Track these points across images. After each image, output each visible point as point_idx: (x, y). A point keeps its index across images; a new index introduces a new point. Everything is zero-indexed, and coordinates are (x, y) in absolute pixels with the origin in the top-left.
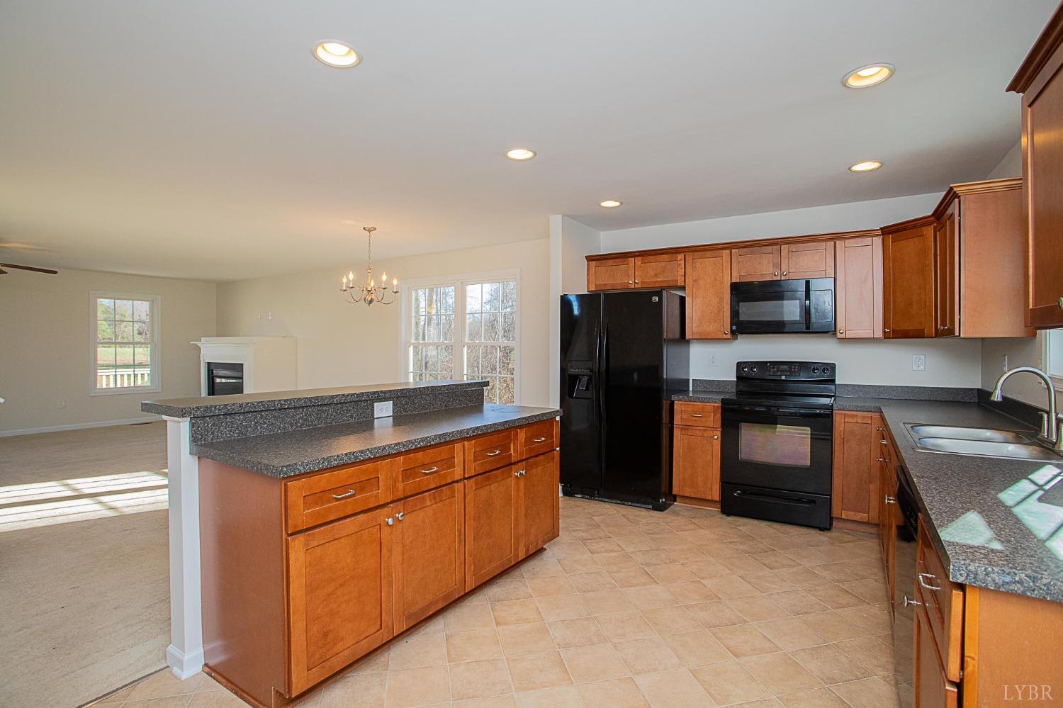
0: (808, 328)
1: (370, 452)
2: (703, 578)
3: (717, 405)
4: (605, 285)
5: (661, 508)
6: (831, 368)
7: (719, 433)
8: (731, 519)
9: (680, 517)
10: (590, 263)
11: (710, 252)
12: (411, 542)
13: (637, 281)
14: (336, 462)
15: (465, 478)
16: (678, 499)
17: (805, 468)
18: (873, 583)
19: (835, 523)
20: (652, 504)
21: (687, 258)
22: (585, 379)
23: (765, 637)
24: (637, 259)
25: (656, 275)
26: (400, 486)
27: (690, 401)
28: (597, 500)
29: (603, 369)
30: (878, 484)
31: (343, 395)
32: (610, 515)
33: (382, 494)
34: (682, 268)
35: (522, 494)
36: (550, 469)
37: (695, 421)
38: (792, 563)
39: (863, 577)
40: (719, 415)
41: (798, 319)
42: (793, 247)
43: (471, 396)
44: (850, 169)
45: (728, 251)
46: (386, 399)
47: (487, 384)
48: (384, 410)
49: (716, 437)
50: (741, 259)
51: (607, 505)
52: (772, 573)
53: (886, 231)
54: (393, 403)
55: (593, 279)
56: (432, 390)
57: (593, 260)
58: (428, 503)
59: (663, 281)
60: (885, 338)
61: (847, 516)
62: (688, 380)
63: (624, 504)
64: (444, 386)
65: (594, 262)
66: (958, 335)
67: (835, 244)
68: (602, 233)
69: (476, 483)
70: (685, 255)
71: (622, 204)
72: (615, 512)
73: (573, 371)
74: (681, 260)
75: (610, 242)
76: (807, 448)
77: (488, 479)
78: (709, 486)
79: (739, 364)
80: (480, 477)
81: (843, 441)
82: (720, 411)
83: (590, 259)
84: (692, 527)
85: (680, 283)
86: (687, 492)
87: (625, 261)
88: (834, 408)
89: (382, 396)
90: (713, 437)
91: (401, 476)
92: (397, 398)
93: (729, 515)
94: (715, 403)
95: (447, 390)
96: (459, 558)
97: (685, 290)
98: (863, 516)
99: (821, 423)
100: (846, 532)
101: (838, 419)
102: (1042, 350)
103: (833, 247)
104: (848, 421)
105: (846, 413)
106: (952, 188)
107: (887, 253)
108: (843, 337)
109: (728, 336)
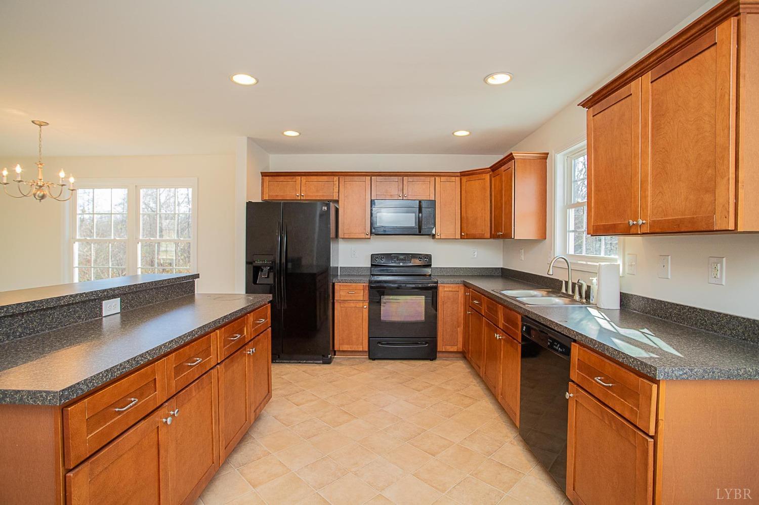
0: (420, 232)
1: (149, 354)
2: (384, 407)
3: (365, 284)
4: (277, 195)
5: (328, 362)
6: (429, 257)
7: (367, 304)
8: (376, 362)
9: (343, 367)
10: (265, 178)
11: (356, 177)
12: (181, 436)
13: (303, 195)
14: (119, 372)
15: (218, 364)
16: (337, 354)
17: (421, 323)
18: (475, 387)
19: (438, 355)
20: (322, 359)
21: (340, 180)
22: (266, 269)
23: (441, 438)
24: (303, 178)
25: (317, 191)
26: (173, 383)
27: (346, 283)
28: (277, 363)
29: (284, 260)
30: (462, 328)
31: (71, 296)
32: (293, 373)
33: (159, 395)
34: (336, 187)
35: (252, 368)
36: (266, 343)
37: (351, 296)
38: (428, 385)
39: (468, 386)
40: (367, 291)
41: (414, 225)
42: (410, 179)
43: (186, 287)
44: (453, 134)
45: (369, 178)
46: (114, 297)
47: (197, 276)
48: (111, 307)
49: (365, 307)
50: (378, 183)
51: (288, 366)
52: (421, 394)
53: (463, 174)
54: (121, 299)
55: (266, 190)
56: (156, 285)
57: (267, 176)
58: (194, 394)
59: (323, 196)
60: (461, 238)
61: (445, 349)
62: (338, 267)
63: (300, 363)
64: (165, 280)
65: (267, 178)
66: (513, 237)
67: (435, 179)
68: (270, 155)
69: (226, 366)
70: (339, 178)
71: (300, 134)
72: (297, 370)
73: (258, 263)
74: (336, 181)
75: (278, 163)
76: (422, 309)
77: (232, 361)
78: (361, 341)
79: (372, 255)
80: (227, 360)
81: (443, 303)
82: (368, 289)
83: (264, 174)
84: (356, 372)
85: (336, 198)
86: (346, 347)
87: (293, 178)
88: (439, 282)
89: (109, 294)
90: (363, 307)
91: (173, 374)
92: (125, 294)
93: (374, 359)
94: (364, 283)
95: (168, 283)
96: (215, 438)
97: (338, 203)
98: (454, 349)
99: (431, 292)
100: (444, 360)
101: (440, 289)
102: (552, 246)
103: (433, 181)
104: (446, 290)
105: (445, 285)
106: (512, 154)
107: (463, 187)
108: (439, 238)
109: (369, 236)
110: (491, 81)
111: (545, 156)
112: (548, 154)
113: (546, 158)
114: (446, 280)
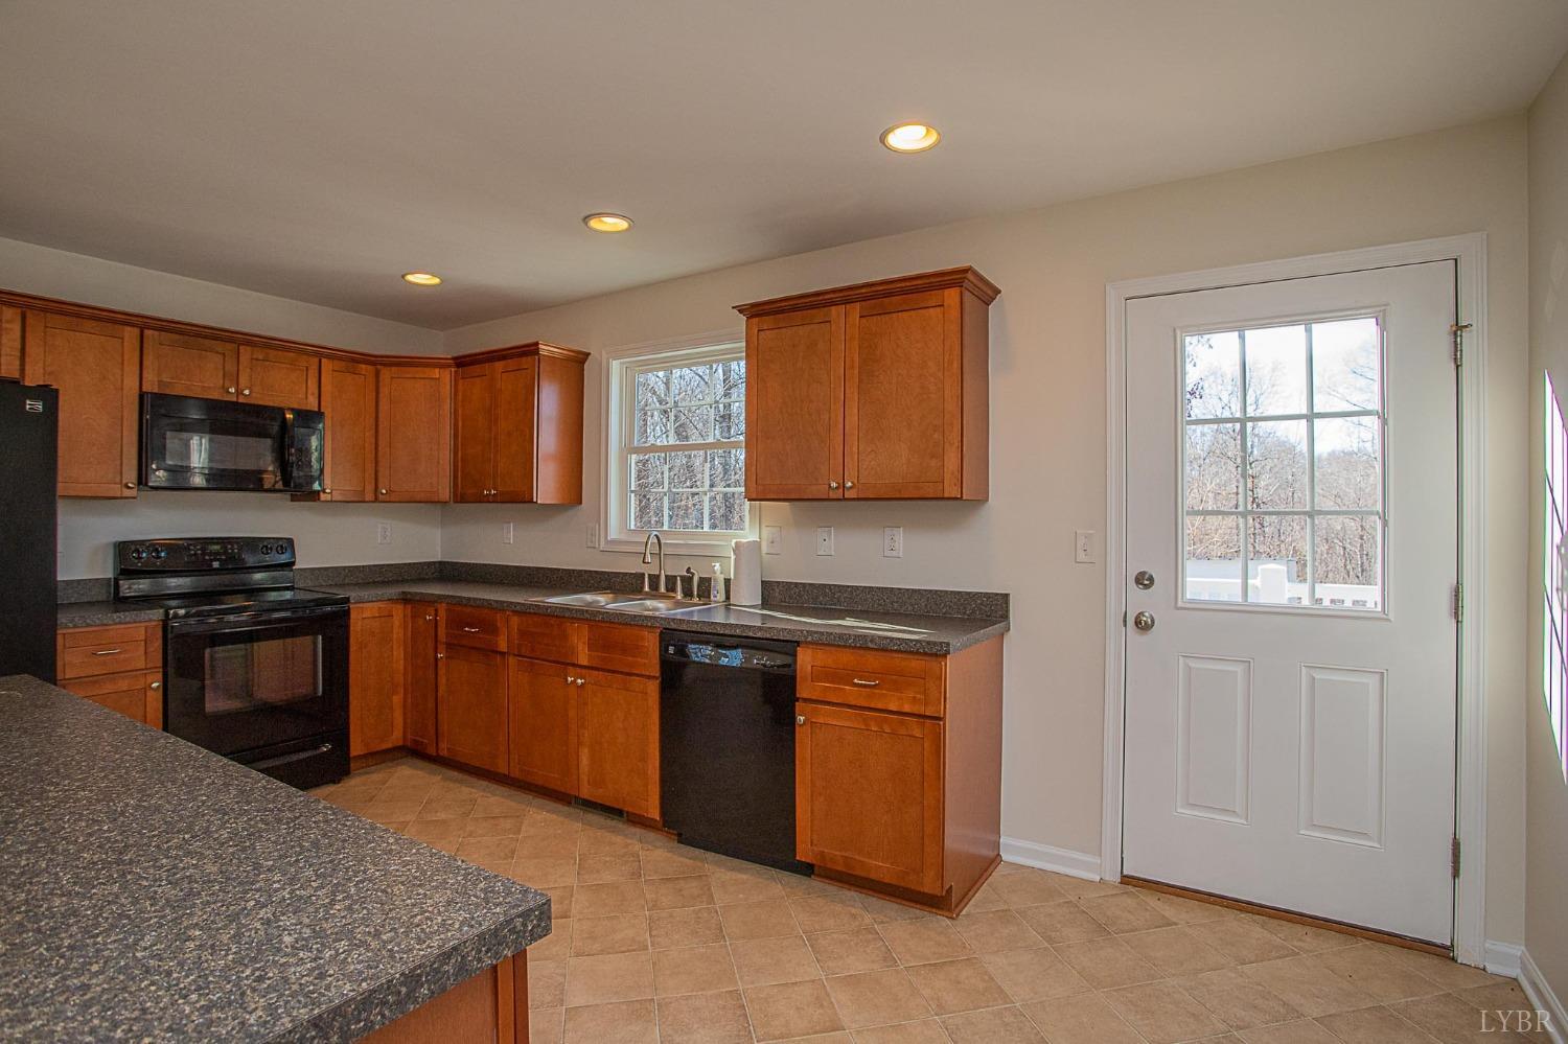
0: (287, 483)
3: (153, 624)
6: (288, 545)
7: (158, 677)
11: (91, 323)
19: (353, 766)
21: (29, 320)
27: (90, 625)
30: (403, 695)
34: (13, 340)
37: (102, 663)
40: (158, 643)
41: (271, 469)
42: (258, 353)
44: (403, 277)
45: (136, 331)
49: (155, 685)
50: (162, 351)
60: (378, 502)
61: (360, 750)
66: (535, 500)
67: (320, 362)
70: (23, 313)
74: (10, 321)
81: (361, 646)
82: (161, 635)
88: (351, 600)
90: (148, 687)
94: (150, 620)
99: (335, 624)
100: (363, 773)
101: (355, 616)
102: (600, 514)
103: (316, 367)
104: (366, 613)
105: (365, 605)
106: (537, 344)
107: (384, 391)
108: (329, 499)
109: (133, 493)
110: (594, 223)
111: (581, 359)
112: (589, 354)
113: (583, 362)
114: (365, 594)
